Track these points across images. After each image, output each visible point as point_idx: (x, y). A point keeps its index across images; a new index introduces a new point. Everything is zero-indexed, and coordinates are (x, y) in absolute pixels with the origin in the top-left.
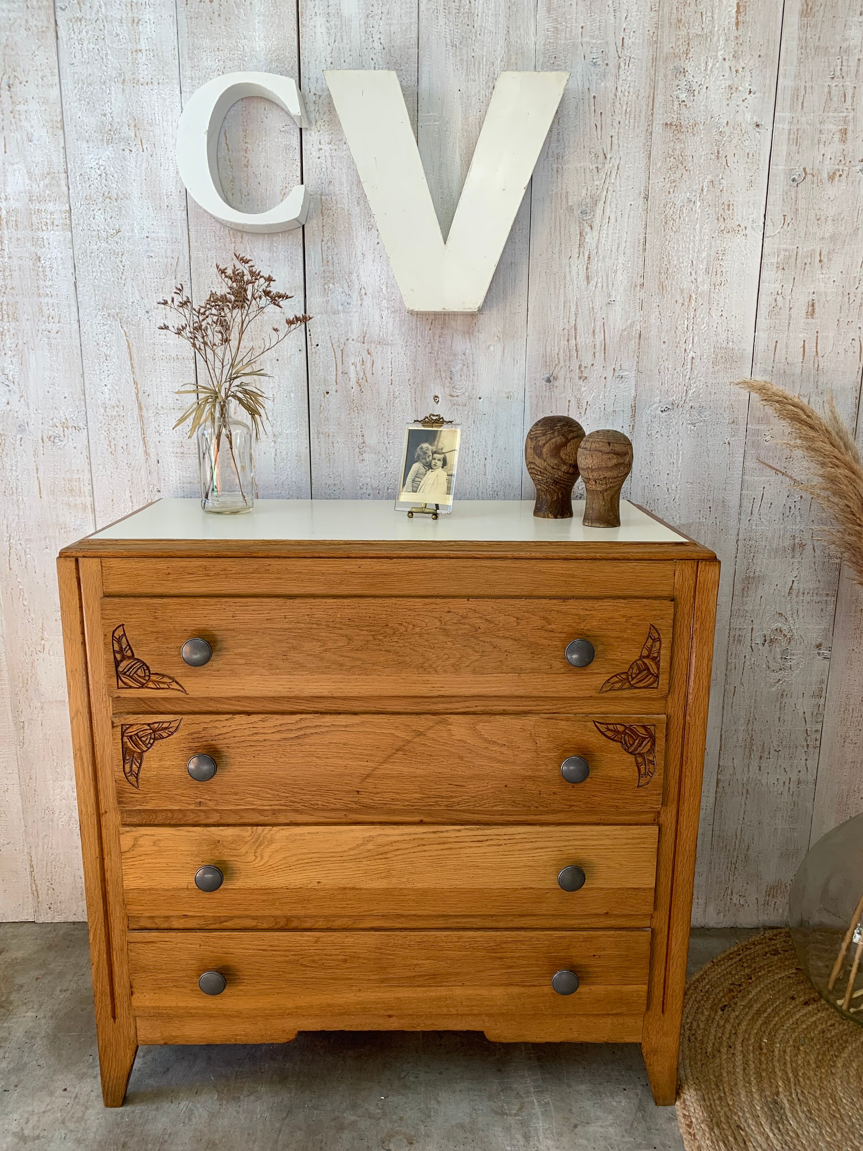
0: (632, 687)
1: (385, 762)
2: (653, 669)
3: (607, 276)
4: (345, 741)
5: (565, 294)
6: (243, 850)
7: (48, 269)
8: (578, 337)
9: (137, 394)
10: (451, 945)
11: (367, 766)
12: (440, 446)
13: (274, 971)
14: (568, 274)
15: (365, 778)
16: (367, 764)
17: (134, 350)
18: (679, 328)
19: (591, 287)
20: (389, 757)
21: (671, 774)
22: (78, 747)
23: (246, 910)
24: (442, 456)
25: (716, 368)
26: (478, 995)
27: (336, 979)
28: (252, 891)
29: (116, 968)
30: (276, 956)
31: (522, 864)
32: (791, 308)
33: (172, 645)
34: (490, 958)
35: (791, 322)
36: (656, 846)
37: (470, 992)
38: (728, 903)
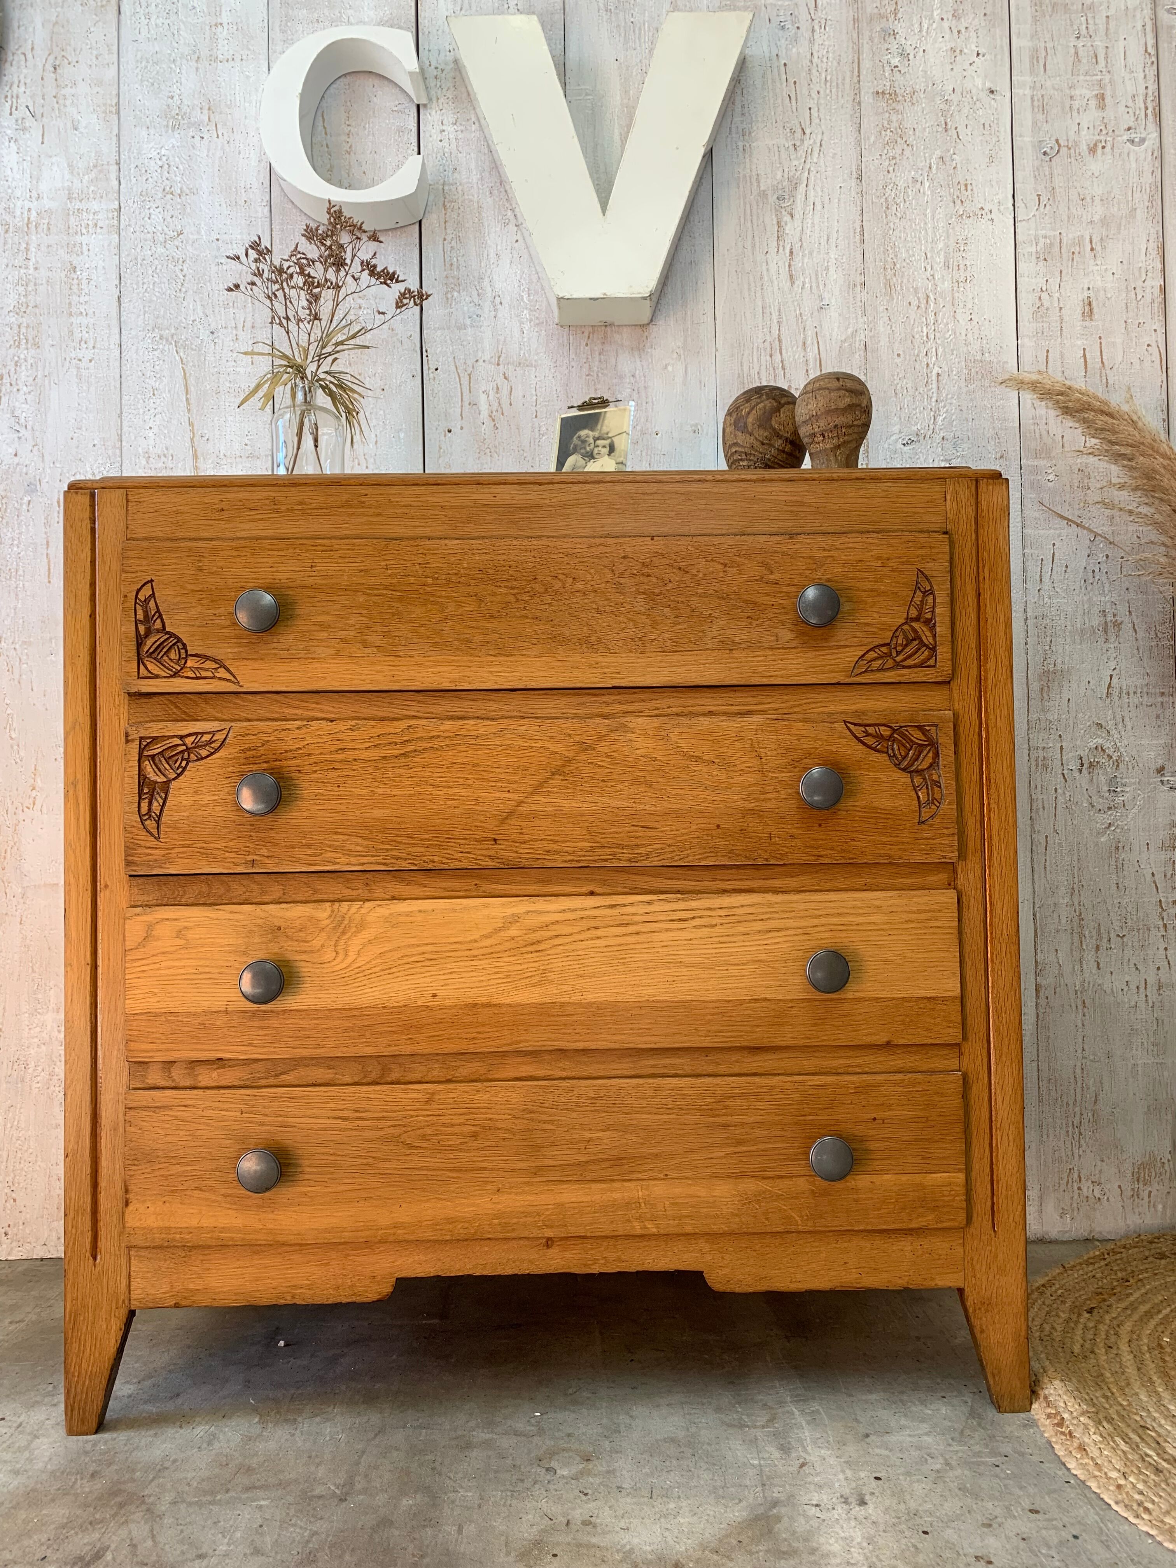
0: (898, 666)
1: (536, 791)
2: (928, 639)
3: (817, 275)
4: (475, 761)
5: (763, 298)
6: (317, 943)
7: (84, 282)
8: (784, 352)
9: (192, 439)
10: (644, 1103)
11: (509, 799)
12: (605, 429)
13: (360, 1157)
14: (765, 273)
15: (507, 818)
16: (507, 795)
17: (192, 381)
18: (917, 336)
19: (797, 288)
20: (541, 784)
21: (967, 806)
22: (72, 779)
23: (318, 1047)
24: (607, 442)
25: (971, 387)
26: (691, 1196)
27: (460, 1170)
28: (328, 1013)
29: (104, 1163)
30: (363, 1129)
31: (749, 957)
32: (1061, 309)
33: (222, 610)
34: (708, 1126)
35: (1064, 325)
36: (956, 924)
37: (679, 1190)
38: (1076, 1197)
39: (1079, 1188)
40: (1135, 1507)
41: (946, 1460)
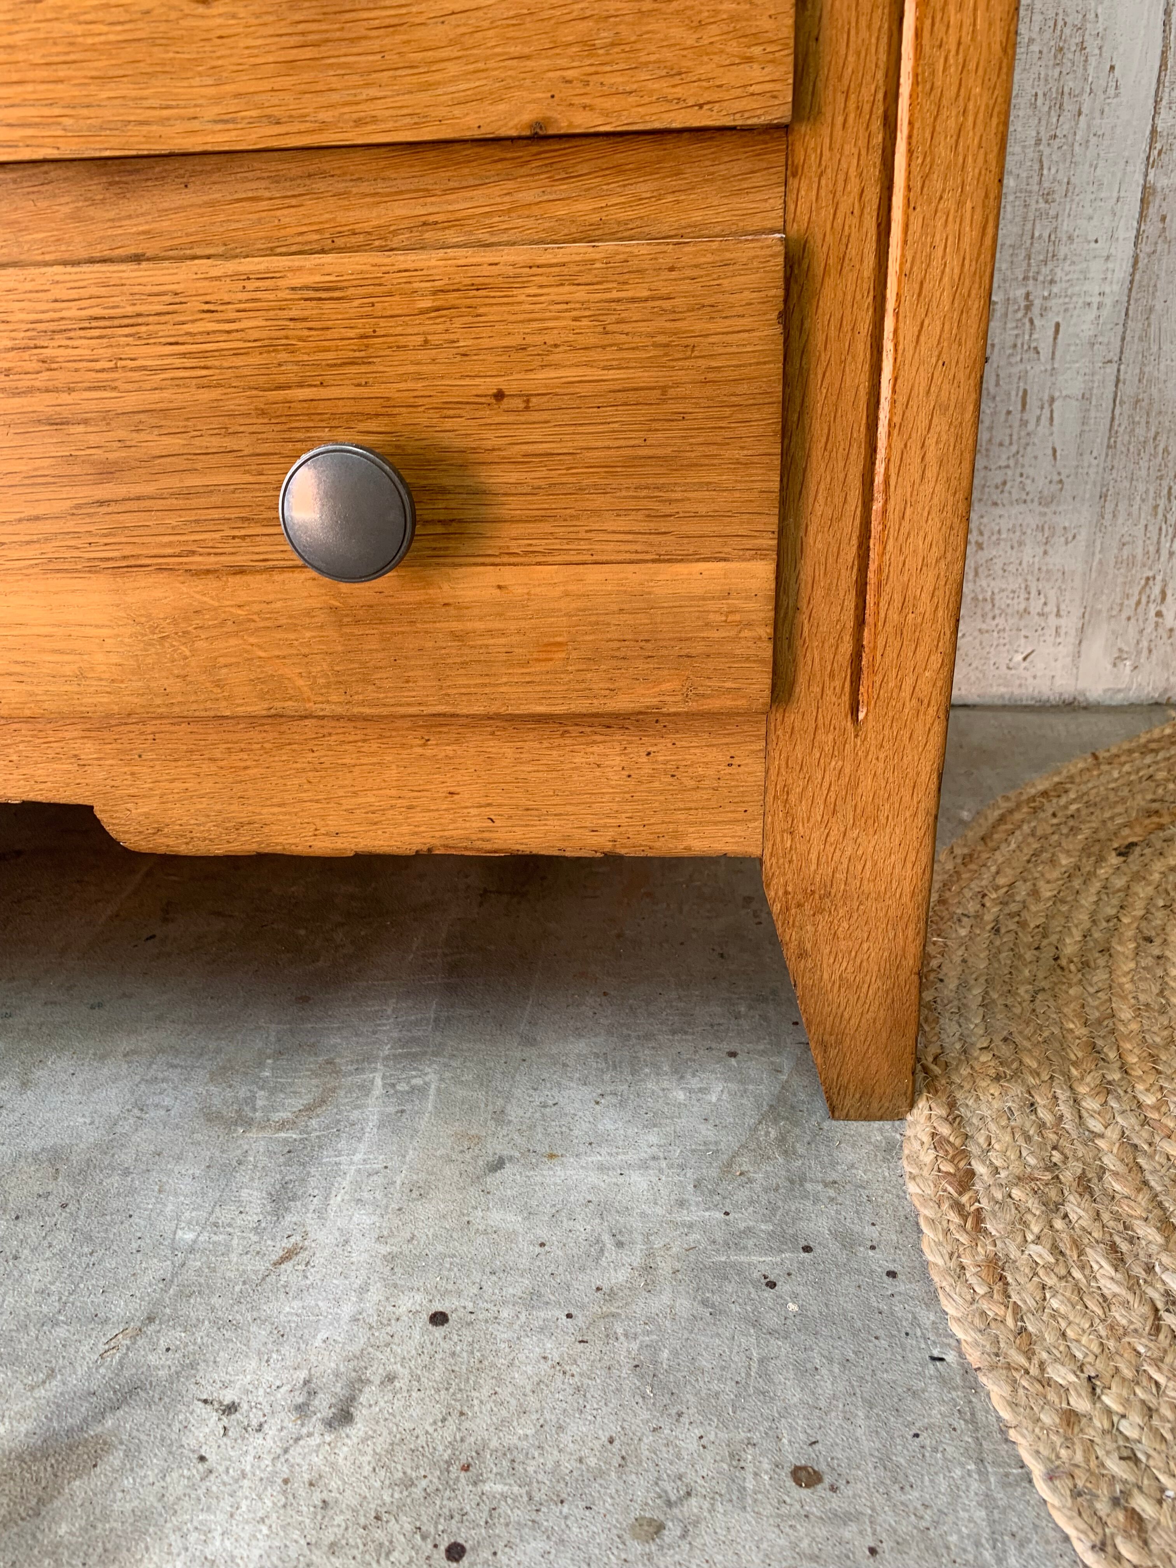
38: (1150, 628)
39: (1159, 614)
40: (1103, 1507)
41: (650, 1255)
